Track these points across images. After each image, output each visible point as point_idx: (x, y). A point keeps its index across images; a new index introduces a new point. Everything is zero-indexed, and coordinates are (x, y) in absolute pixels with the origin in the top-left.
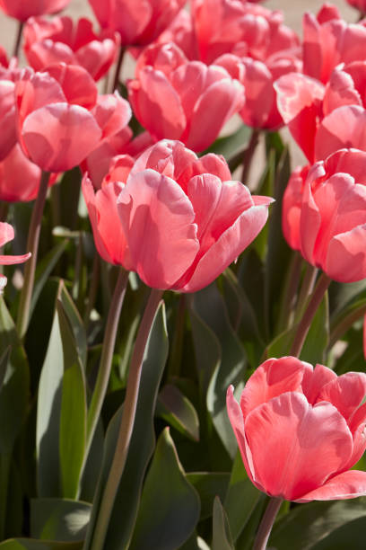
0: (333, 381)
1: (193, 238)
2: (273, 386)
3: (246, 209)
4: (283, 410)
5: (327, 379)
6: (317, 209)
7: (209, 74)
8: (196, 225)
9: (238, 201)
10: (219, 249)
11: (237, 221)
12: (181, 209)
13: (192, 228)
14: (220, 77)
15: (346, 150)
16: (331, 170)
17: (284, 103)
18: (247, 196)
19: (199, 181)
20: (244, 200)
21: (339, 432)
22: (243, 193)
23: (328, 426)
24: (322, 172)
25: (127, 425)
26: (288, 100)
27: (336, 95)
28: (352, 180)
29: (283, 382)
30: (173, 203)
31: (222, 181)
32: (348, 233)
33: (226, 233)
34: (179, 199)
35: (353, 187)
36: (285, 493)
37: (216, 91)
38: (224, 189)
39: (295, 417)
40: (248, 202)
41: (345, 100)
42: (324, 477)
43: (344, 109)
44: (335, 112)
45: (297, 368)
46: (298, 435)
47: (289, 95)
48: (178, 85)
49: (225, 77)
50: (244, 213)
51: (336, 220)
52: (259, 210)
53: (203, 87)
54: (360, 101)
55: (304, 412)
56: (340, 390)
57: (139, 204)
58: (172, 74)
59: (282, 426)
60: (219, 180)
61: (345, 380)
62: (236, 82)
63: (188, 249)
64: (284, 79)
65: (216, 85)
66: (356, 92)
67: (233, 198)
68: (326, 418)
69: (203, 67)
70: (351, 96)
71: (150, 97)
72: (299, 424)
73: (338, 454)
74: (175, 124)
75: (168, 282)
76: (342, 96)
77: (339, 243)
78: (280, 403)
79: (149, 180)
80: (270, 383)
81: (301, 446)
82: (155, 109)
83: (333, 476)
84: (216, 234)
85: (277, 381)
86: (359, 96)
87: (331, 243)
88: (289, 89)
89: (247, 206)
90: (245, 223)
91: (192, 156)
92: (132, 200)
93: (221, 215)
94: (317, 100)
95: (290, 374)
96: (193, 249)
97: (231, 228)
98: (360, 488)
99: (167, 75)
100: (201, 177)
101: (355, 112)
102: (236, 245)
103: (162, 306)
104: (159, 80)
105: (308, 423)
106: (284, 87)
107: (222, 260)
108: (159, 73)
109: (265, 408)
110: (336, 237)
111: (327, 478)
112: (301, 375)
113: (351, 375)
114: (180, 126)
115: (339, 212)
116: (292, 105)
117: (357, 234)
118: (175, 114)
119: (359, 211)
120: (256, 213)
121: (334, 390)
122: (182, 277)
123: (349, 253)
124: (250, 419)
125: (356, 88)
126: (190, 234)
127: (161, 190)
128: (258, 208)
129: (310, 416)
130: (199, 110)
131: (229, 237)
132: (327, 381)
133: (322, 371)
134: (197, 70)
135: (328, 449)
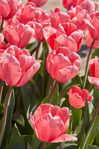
0: (59, 110)
1: (20, 72)
2: (43, 111)
3: (34, 64)
4: (45, 118)
5: (57, 109)
6: (54, 63)
7: (25, 27)
8: (21, 69)
9: (32, 61)
10: (27, 75)
11: (32, 67)
12: (16, 64)
13: (19, 69)
14: (28, 28)
15: (61, 47)
16: (57, 53)
17: (45, 34)
18: (34, 60)
19: (21, 56)
20: (34, 61)
21: (61, 124)
22: (33, 59)
23: (58, 122)
24: (55, 53)
25: (4, 123)
26: (47, 34)
27: (59, 32)
28: (63, 55)
29: (46, 110)
30: (14, 63)
31: (28, 56)
32: (62, 70)
33: (29, 70)
34: (16, 62)
35: (63, 57)
36: (46, 140)
37: (27, 32)
38: (28, 59)
39: (48, 120)
40: (35, 62)
41: (62, 33)
42: (57, 135)
43: (61, 36)
44: (59, 37)
45: (49, 106)
46: (50, 125)
47: (47, 33)
48: (17, 30)
49: (30, 28)
50: (34, 65)
51: (59, 66)
52: (38, 64)
53: (24, 30)
54: (66, 34)
55: (51, 119)
56: (61, 112)
57: (5, 63)
58: (15, 27)
59: (45, 123)
60: (27, 56)
61: (62, 110)
62: (32, 29)
63: (19, 75)
64: (45, 28)
65: (27, 30)
66: (64, 31)
67: (31, 61)
68: (57, 120)
69: (24, 25)
70: (63, 32)
71: (10, 33)
72: (50, 122)
73: (61, 130)
74: (16, 41)
75: (13, 84)
76: (61, 32)
77: (60, 72)
78: (44, 116)
79: (7, 56)
80: (42, 111)
81: (50, 128)
82: (11, 36)
83: (59, 136)
84: (26, 71)
85: (44, 110)
86: (65, 32)
87: (58, 72)
88: (47, 31)
89: (35, 63)
90: (34, 68)
91: (19, 49)
92: (3, 62)
93: (27, 65)
94: (54, 33)
95: (47, 108)
96: (20, 75)
97: (30, 69)
98: (66, 139)
99: (14, 27)
100: (22, 55)
101: (64, 37)
102: (32, 73)
103: (13, 90)
104: (12, 29)
105: (52, 122)
106: (45, 30)
107: (28, 77)
108: (12, 27)
109: (40, 118)
110: (59, 71)
112: (50, 108)
113: (64, 108)
114: (18, 41)
115: (60, 64)
116: (48, 35)
117: (65, 70)
118: (16, 38)
119: (65, 64)
120: (37, 65)
121: (59, 112)
122: (17, 83)
123: (63, 75)
124: (37, 121)
125: (64, 30)
126: (19, 71)
127: (11, 59)
128: (37, 63)
129: (53, 120)
130: (23, 37)
131: (30, 72)
132: (57, 110)
133: (56, 107)
134: (22, 26)
135: (58, 128)
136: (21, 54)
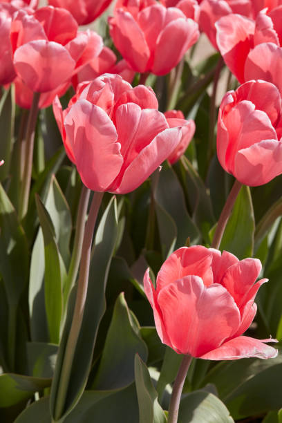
0: (236, 264)
1: (118, 153)
2: (187, 268)
3: (161, 131)
4: (186, 289)
5: (231, 262)
6: (226, 129)
7: (167, 14)
8: (119, 144)
9: (156, 124)
10: (140, 162)
11: (154, 141)
12: (107, 131)
13: (116, 146)
14: (176, 16)
15: (254, 81)
16: (240, 97)
17: (222, 39)
18: (162, 120)
19: (124, 108)
20: (161, 124)
21: (228, 307)
22: (160, 118)
23: (220, 303)
24: (231, 99)
25: (82, 293)
26: (227, 37)
27: (260, 33)
28: (253, 106)
29: (194, 265)
30: (101, 127)
31: (142, 109)
32: (247, 149)
33: (145, 149)
34: (105, 123)
35: (254, 112)
36: (190, 351)
37: (173, 28)
38: (143, 116)
39: (193, 294)
40: (163, 126)
41: (266, 38)
42: (220, 340)
43: (264, 45)
44: (257, 47)
45: (206, 254)
46: (197, 309)
47: (228, 34)
48: (144, 23)
49: (181, 17)
50: (160, 134)
51: (241, 138)
53: (163, 23)
54: (278, 39)
55: (200, 292)
56: (240, 272)
57: (78, 126)
58: (139, 15)
59: (185, 302)
60: (140, 108)
61: (244, 264)
62: (190, 21)
63: (116, 162)
64: (224, 19)
65: (173, 23)
66: (274, 32)
67: (151, 122)
68: (217, 297)
69: (164, 10)
70: (270, 34)
71: (123, 32)
72: (197, 301)
73: (229, 324)
74: (142, 53)
75: (102, 187)
76: (264, 35)
77: (242, 156)
78: (183, 284)
79: (84, 108)
80: (184, 266)
81: (199, 318)
82: (126, 41)
83: (227, 340)
84: (138, 149)
85: (189, 264)
86: (276, 35)
87: (236, 156)
88: (227, 27)
89: (163, 128)
90: (161, 143)
91: (128, 87)
92: (74, 124)
93: (142, 135)
94: (250, 35)
95: (200, 259)
96: (118, 162)
97: (148, 146)
98: (244, 352)
99: (135, 16)
100: (126, 105)
101: (271, 48)
102: (155, 158)
103: (114, 201)
104: (128, 19)
105: (203, 300)
106: (222, 26)
107: (143, 170)
108: (128, 14)
109: (172, 287)
110: (240, 151)
111: (222, 341)
112: (210, 260)
113: (249, 260)
114: (145, 55)
115: (243, 132)
116: (230, 41)
117: (255, 149)
118: (142, 47)
119: (257, 131)
120: (169, 134)
121: (235, 273)
122: (115, 180)
123: (251, 164)
124: (162, 296)
125: (274, 29)
126: (115, 151)
127: (92, 117)
128: (172, 130)
129: (205, 295)
130: (160, 42)
131: (147, 153)
133: (228, 256)
134: (158, 11)
135: (221, 320)
136: (130, 100)
